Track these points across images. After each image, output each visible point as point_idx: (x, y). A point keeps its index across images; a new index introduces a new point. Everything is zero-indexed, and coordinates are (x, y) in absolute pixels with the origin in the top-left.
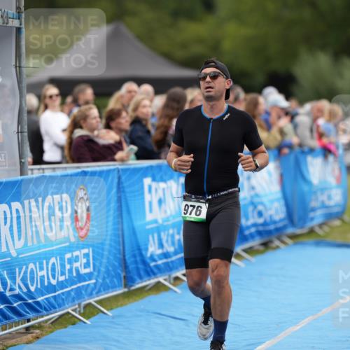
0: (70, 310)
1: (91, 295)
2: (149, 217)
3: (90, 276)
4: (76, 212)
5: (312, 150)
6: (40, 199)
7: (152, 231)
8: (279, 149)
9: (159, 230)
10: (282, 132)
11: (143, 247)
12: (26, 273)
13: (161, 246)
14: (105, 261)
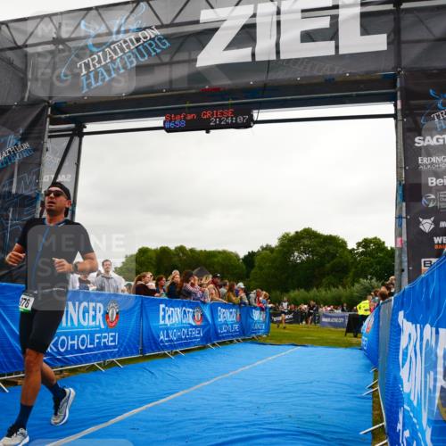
0: (95, 363)
1: (114, 357)
2: (162, 322)
3: (115, 347)
4: (108, 314)
5: (255, 308)
6: (77, 303)
7: (163, 330)
8: (240, 304)
9: (167, 329)
10: (241, 299)
11: (156, 336)
12: (57, 340)
13: (168, 336)
14: (126, 340)
